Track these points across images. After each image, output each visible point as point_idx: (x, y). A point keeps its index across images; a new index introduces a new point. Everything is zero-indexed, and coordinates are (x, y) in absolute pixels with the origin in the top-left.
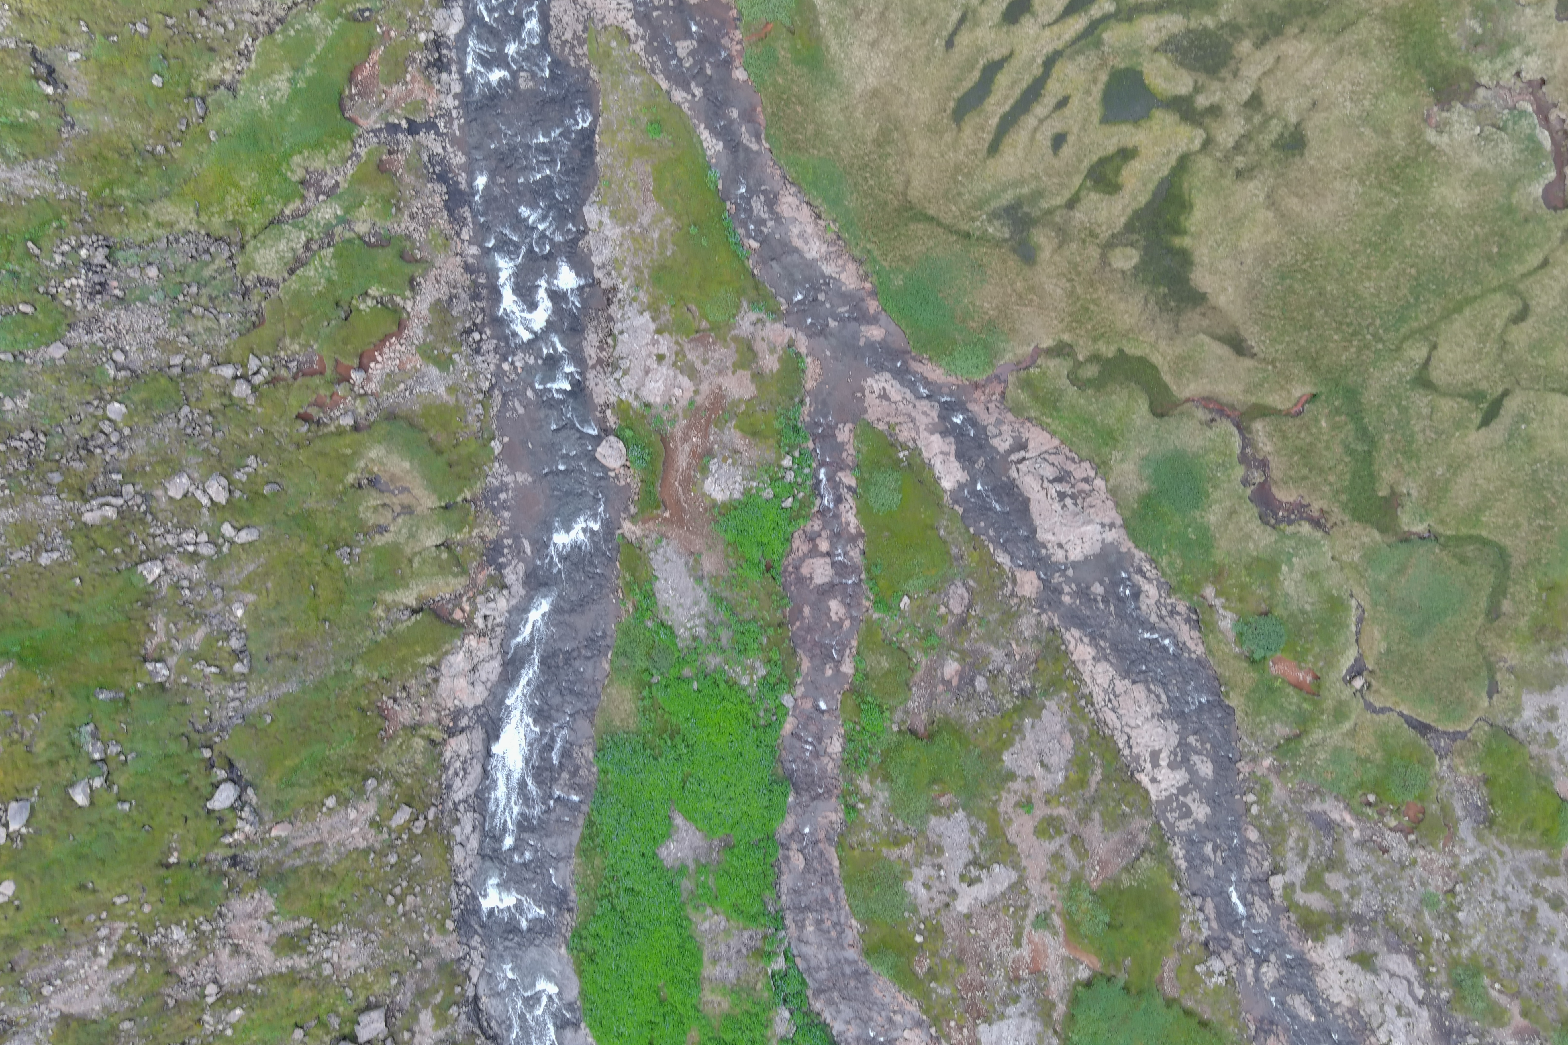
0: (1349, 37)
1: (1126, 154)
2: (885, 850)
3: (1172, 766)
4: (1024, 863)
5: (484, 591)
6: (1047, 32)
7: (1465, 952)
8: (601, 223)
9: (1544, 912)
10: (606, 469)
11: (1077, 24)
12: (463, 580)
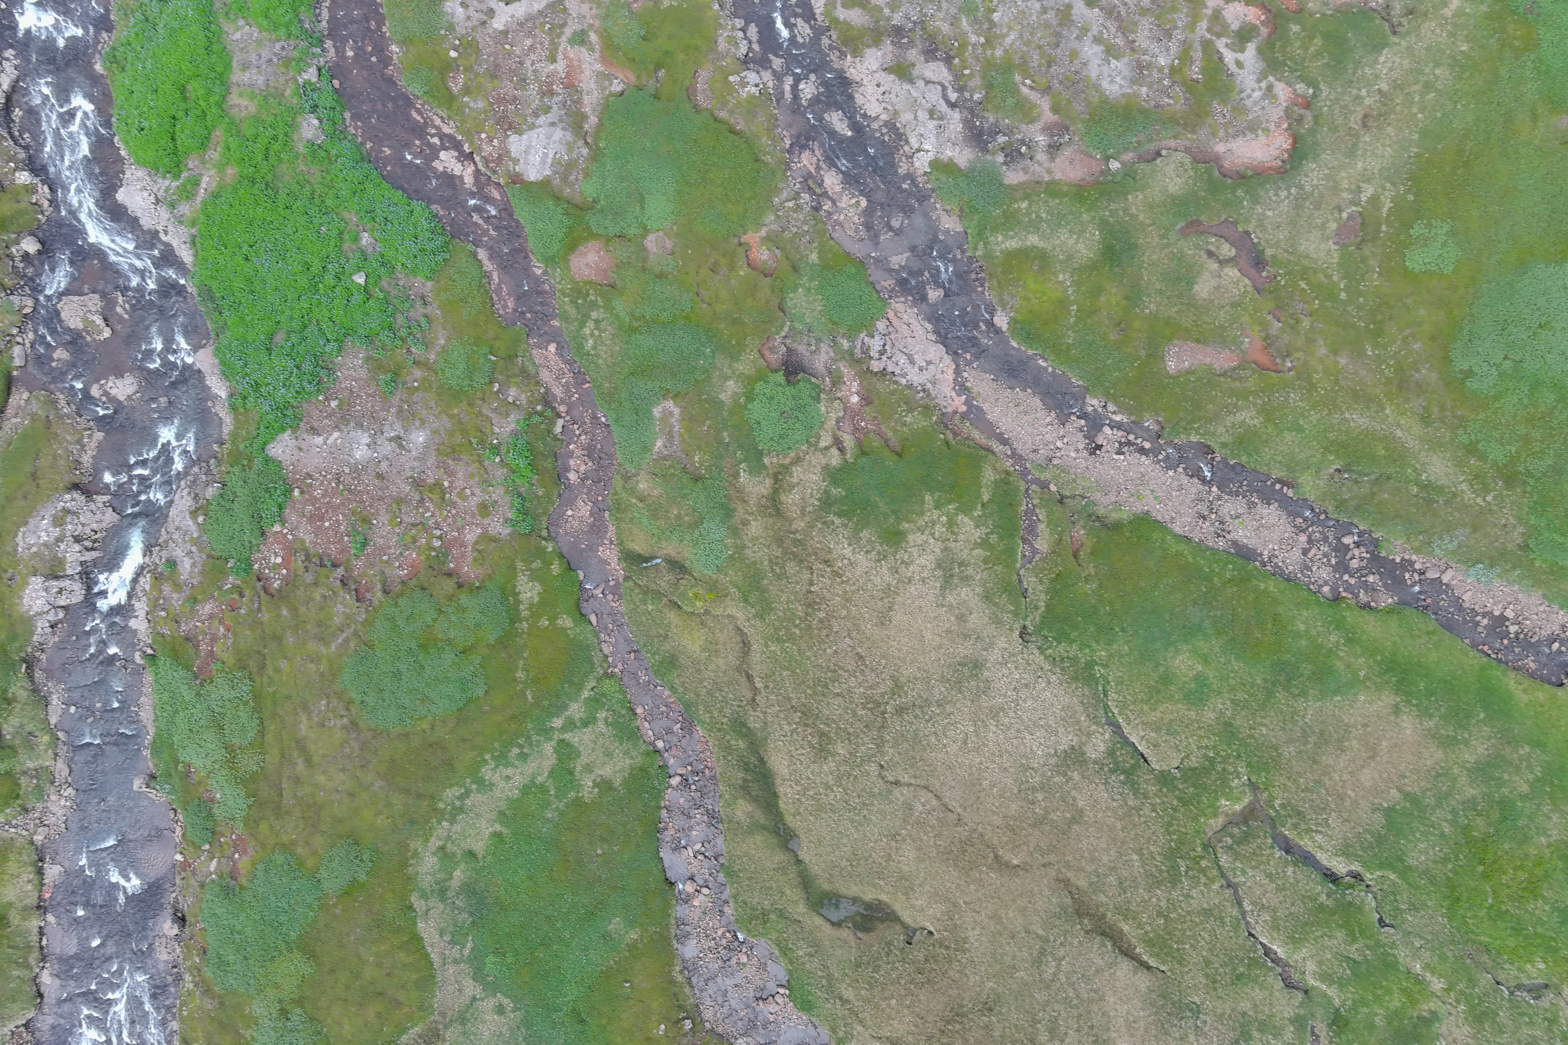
7: (999, 53)
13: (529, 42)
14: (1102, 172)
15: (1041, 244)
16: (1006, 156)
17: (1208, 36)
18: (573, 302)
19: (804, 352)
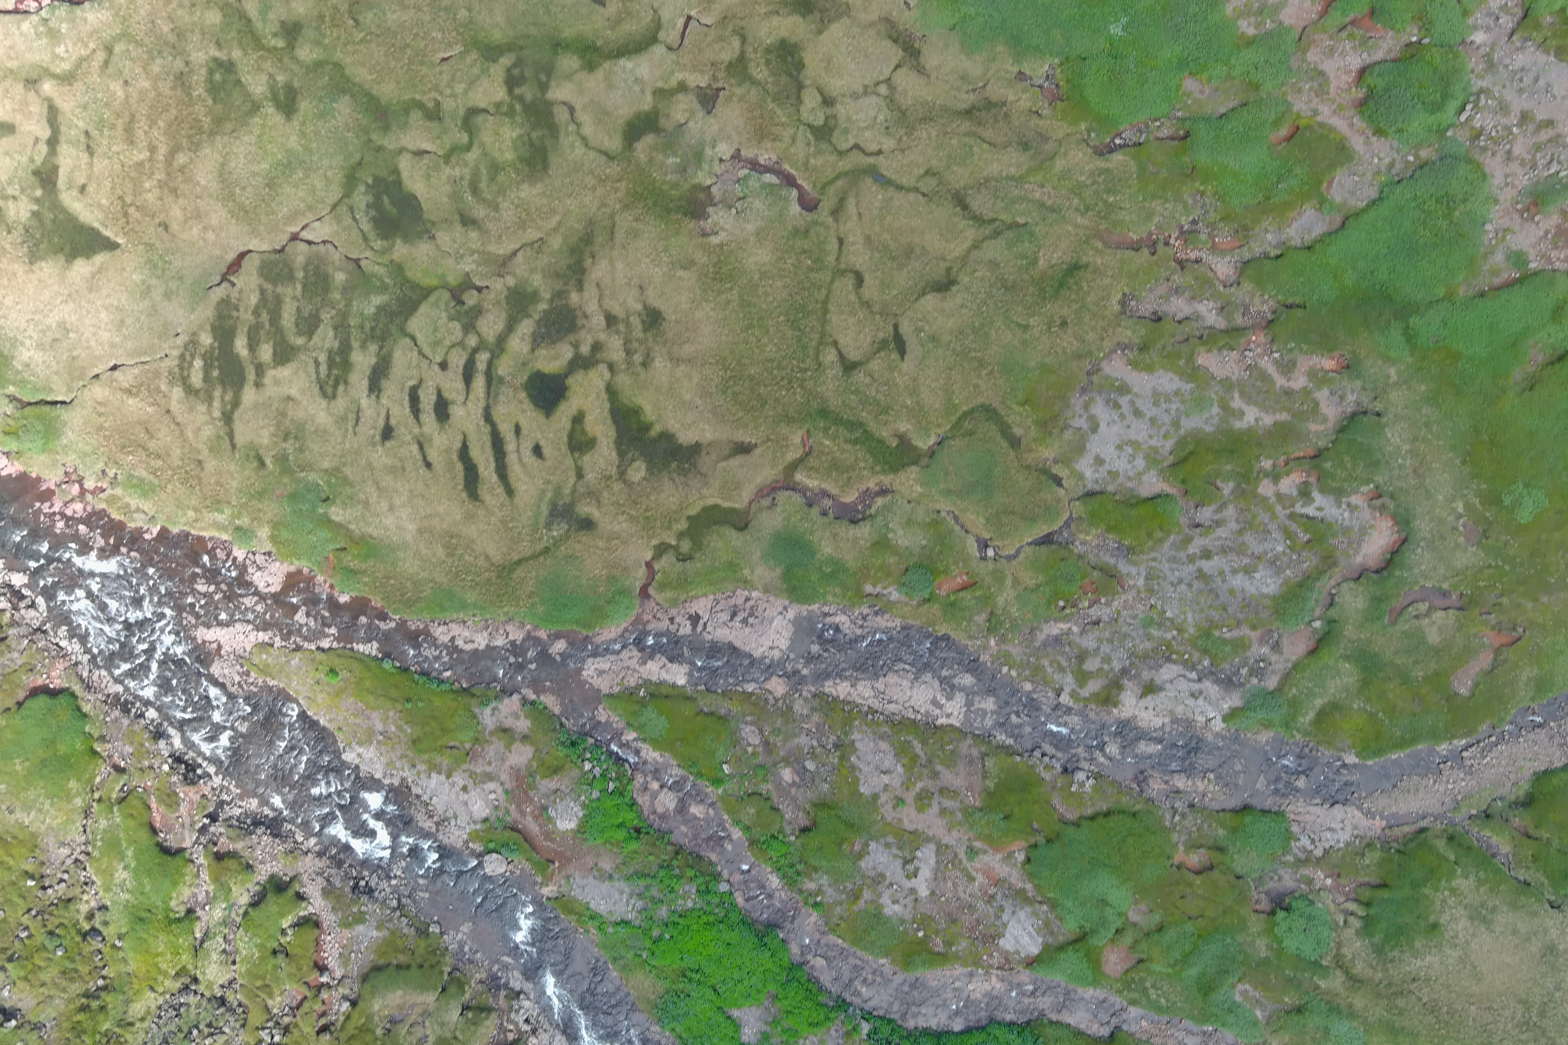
0: (620, 235)
1: (578, 419)
2: (855, 908)
3: (949, 698)
4: (931, 834)
5: (511, 1008)
6: (470, 404)
7: (1192, 630)
8: (359, 755)
9: (1206, 565)
10: (502, 875)
11: (479, 382)
12: (494, 1016)
14: (1314, 634)
15: (1326, 700)
16: (1256, 677)
18: (1130, 990)
19: (1274, 886)
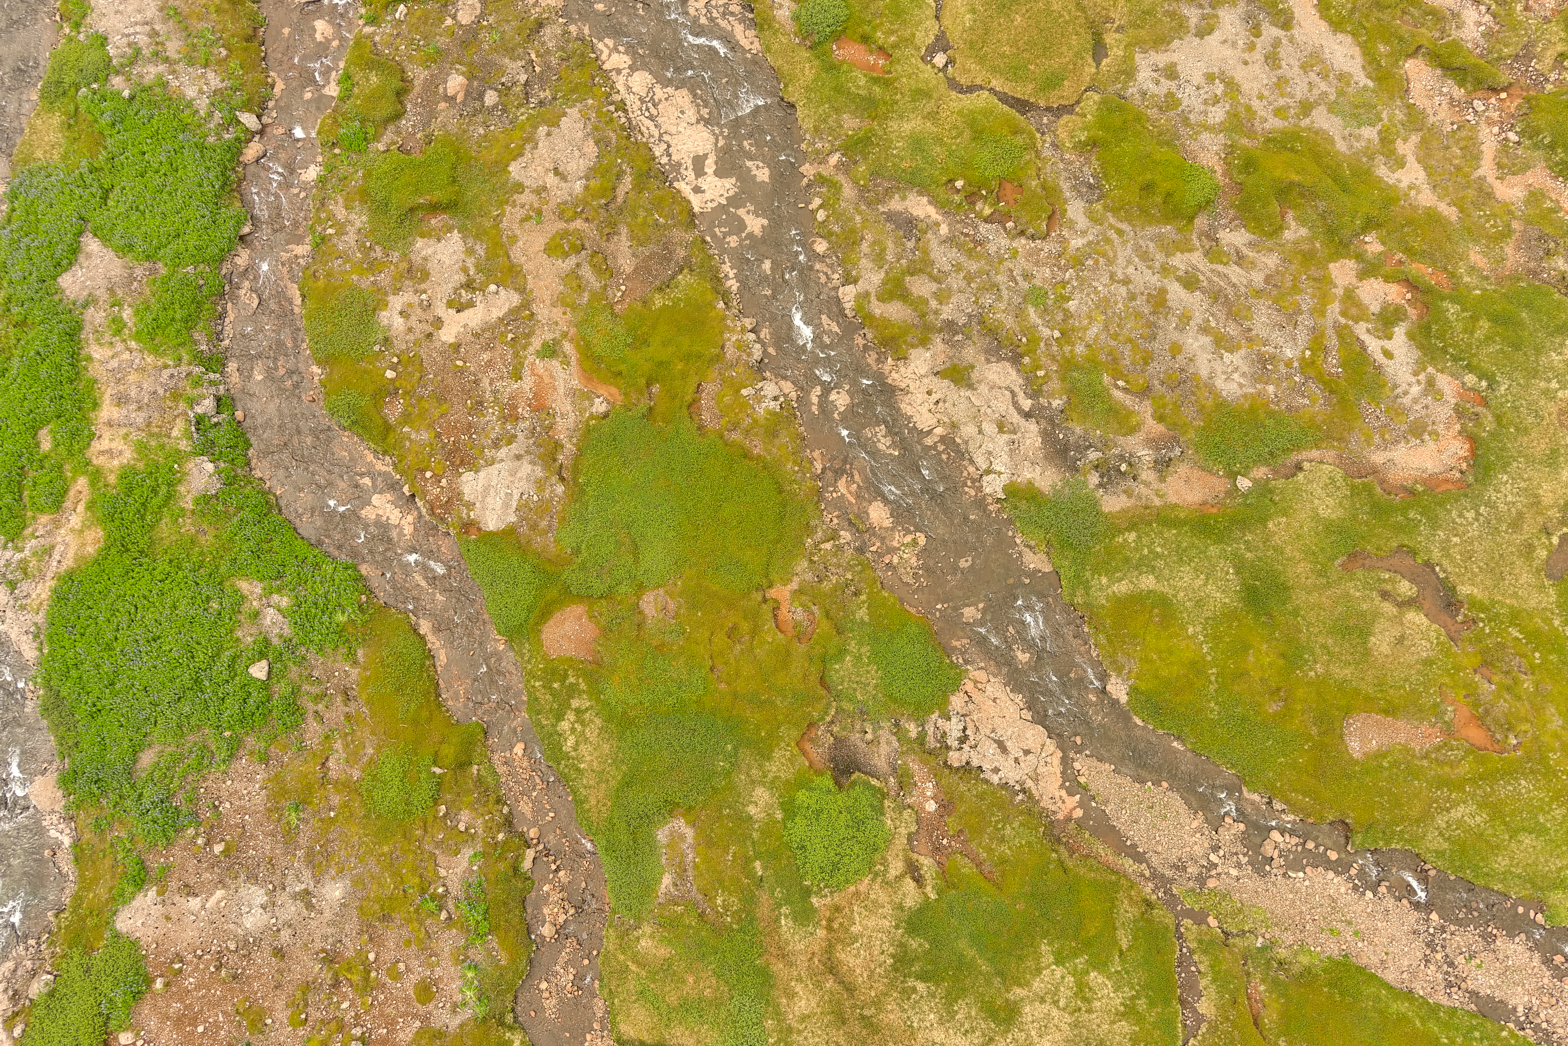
3: (719, 173)
7: (1080, 349)
13: (486, 356)
14: (1228, 493)
15: (1161, 589)
16: (1102, 476)
17: (1343, 321)
18: (547, 687)
19: (859, 743)
